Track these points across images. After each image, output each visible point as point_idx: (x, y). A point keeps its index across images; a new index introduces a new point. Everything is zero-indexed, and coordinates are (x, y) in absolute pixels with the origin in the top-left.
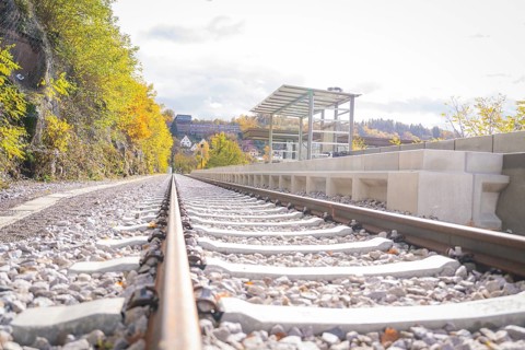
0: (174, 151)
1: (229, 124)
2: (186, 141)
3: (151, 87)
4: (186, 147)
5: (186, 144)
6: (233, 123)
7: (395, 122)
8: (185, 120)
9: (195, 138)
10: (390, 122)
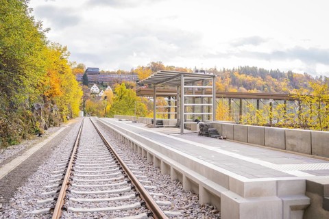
0: (85, 97)
1: (128, 74)
2: (95, 88)
3: (65, 49)
4: (95, 93)
5: (95, 90)
6: (132, 73)
7: (258, 68)
8: (94, 72)
9: (103, 85)
10: (255, 68)
